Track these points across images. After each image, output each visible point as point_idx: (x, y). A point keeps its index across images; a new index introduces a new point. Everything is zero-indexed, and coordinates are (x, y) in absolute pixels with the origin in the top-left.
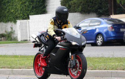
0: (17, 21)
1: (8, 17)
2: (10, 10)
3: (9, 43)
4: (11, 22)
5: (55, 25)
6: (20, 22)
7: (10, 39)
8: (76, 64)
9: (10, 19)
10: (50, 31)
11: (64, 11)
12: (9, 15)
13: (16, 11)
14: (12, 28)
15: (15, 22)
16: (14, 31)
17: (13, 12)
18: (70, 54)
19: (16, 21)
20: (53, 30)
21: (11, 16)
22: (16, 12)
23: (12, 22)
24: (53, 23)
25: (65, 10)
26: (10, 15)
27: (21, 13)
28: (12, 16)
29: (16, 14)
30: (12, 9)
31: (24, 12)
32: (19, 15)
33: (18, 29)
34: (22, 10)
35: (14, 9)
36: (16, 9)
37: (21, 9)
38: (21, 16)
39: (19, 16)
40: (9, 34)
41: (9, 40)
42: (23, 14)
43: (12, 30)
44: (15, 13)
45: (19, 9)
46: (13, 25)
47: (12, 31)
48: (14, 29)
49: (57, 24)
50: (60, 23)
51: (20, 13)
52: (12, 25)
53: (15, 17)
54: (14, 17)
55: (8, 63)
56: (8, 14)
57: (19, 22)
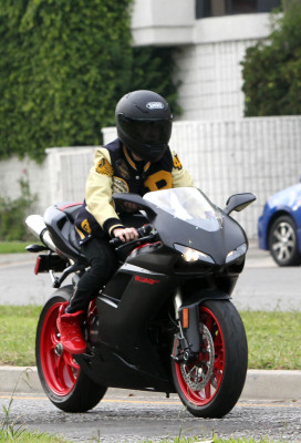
0: (47, 150)
1: (7, 136)
2: (19, 103)
3: (14, 251)
4: (22, 156)
5: (116, 173)
6: (62, 157)
7: (16, 233)
8: (203, 344)
9: (17, 141)
10: (95, 205)
11: (148, 112)
12: (13, 124)
13: (44, 106)
14: (24, 185)
15: (40, 157)
16: (36, 198)
17: (32, 111)
18: (178, 302)
19: (45, 155)
20: (107, 199)
21: (22, 127)
22: (43, 112)
23: (27, 158)
24: (110, 169)
25: (154, 105)
26: (17, 128)
27: (67, 116)
28: (26, 129)
29: (43, 124)
30: (25, 99)
31: (79, 113)
32: (55, 128)
33: (53, 189)
34: (72, 104)
35: (34, 101)
36: (43, 99)
37: (68, 98)
38: (68, 131)
39: (56, 132)
40: (14, 210)
41: (11, 240)
42: (76, 123)
43: (28, 193)
44: (41, 119)
45: (57, 101)
46: (30, 172)
47: (26, 198)
48: (33, 190)
49: (125, 172)
50: (140, 165)
51: (63, 116)
52: (25, 171)
53: (37, 135)
54: (33, 137)
55: (10, 338)
56: (9, 123)
57: (55, 155)
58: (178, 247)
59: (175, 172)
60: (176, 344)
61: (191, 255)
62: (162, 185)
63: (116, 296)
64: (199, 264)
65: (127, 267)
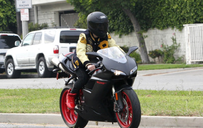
0: (184, 25)
1: (167, 19)
2: (172, 6)
3: (170, 68)
4: (173, 27)
6: (190, 28)
7: (170, 60)
9: (171, 21)
10: (80, 55)
12: (169, 14)
13: (182, 7)
14: (174, 40)
15: (181, 28)
16: (179, 45)
17: (177, 8)
18: (114, 90)
19: (183, 27)
21: (173, 16)
22: (182, 9)
23: (175, 29)
25: (103, 17)
26: (171, 16)
27: (192, 11)
28: (175, 16)
29: (182, 14)
30: (174, 3)
31: (197, 9)
32: (187, 16)
33: (187, 41)
34: (194, 6)
35: (178, 4)
36: (182, 3)
37: (192, 3)
38: (192, 17)
39: (187, 17)
40: (170, 50)
41: (168, 63)
42: (196, 14)
43: (176, 43)
44: (181, 12)
45: (188, 4)
46: (176, 34)
47: (175, 45)
48: (178, 42)
49: (91, 42)
51: (190, 11)
52: (174, 34)
53: (179, 19)
54: (178, 20)
56: (167, 14)
57: (187, 27)
58: (112, 70)
59: (109, 40)
60: (115, 106)
61: (118, 73)
62: (104, 46)
63: (90, 89)
64: (121, 76)
65: (93, 78)
